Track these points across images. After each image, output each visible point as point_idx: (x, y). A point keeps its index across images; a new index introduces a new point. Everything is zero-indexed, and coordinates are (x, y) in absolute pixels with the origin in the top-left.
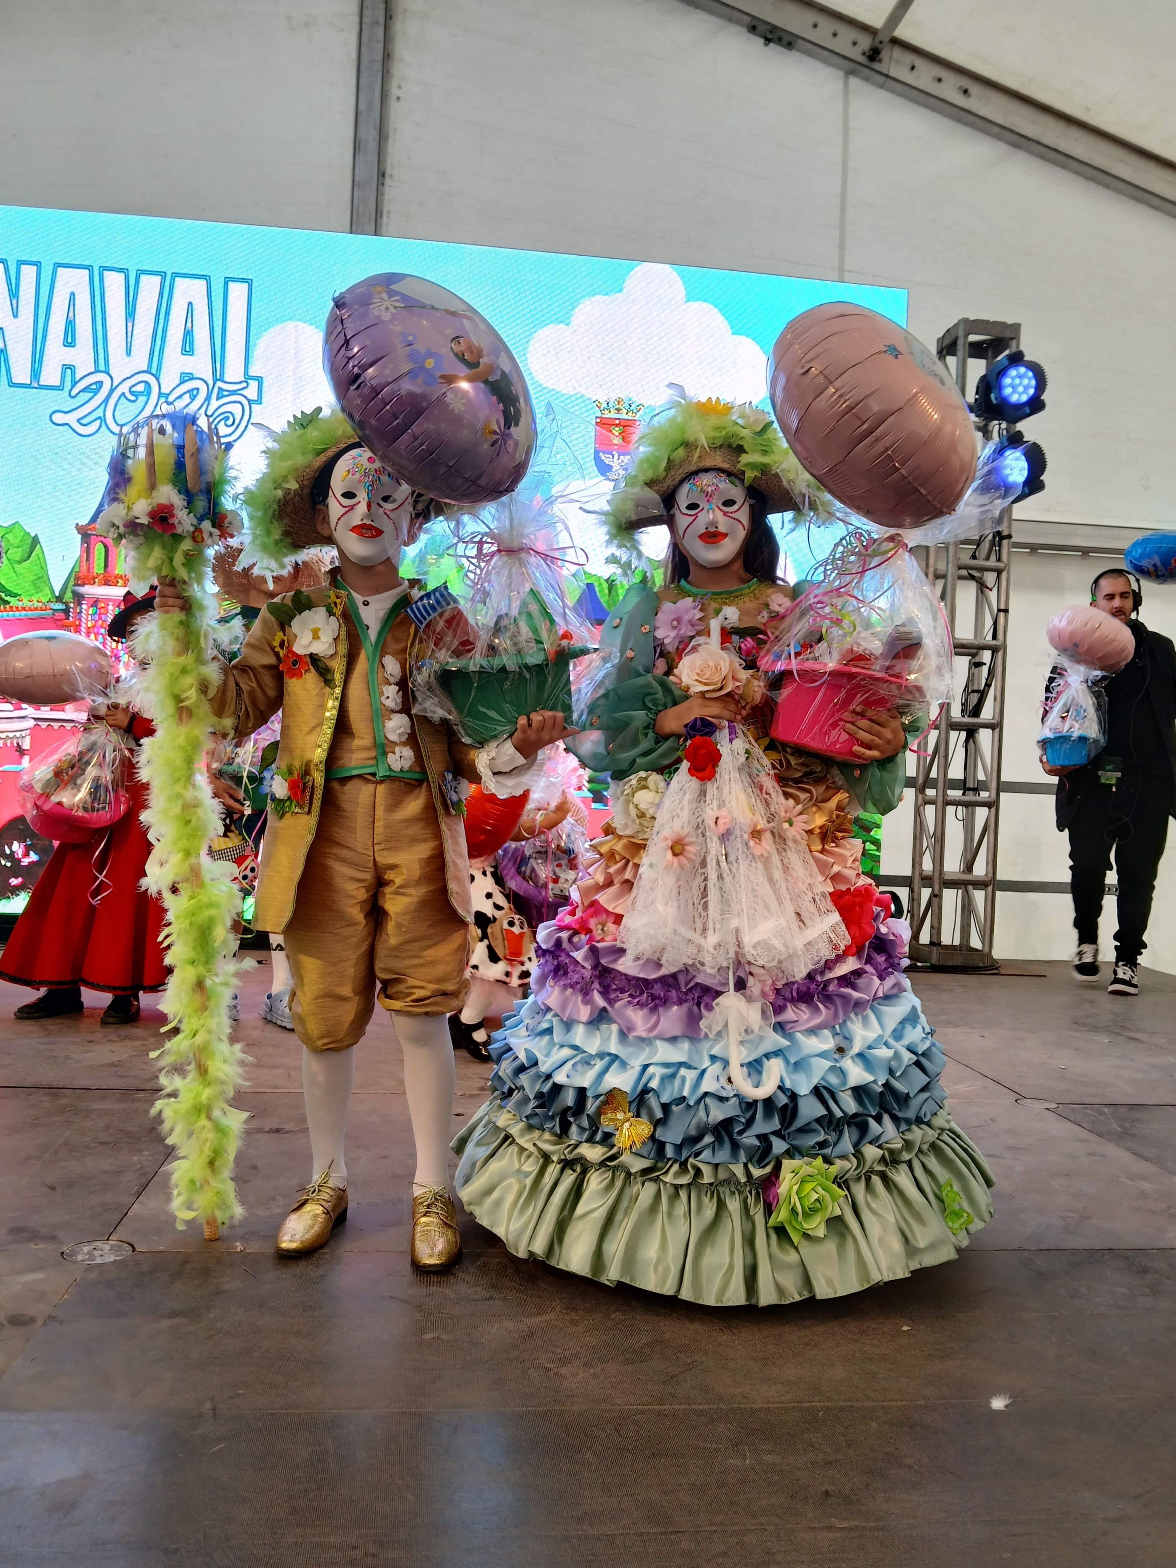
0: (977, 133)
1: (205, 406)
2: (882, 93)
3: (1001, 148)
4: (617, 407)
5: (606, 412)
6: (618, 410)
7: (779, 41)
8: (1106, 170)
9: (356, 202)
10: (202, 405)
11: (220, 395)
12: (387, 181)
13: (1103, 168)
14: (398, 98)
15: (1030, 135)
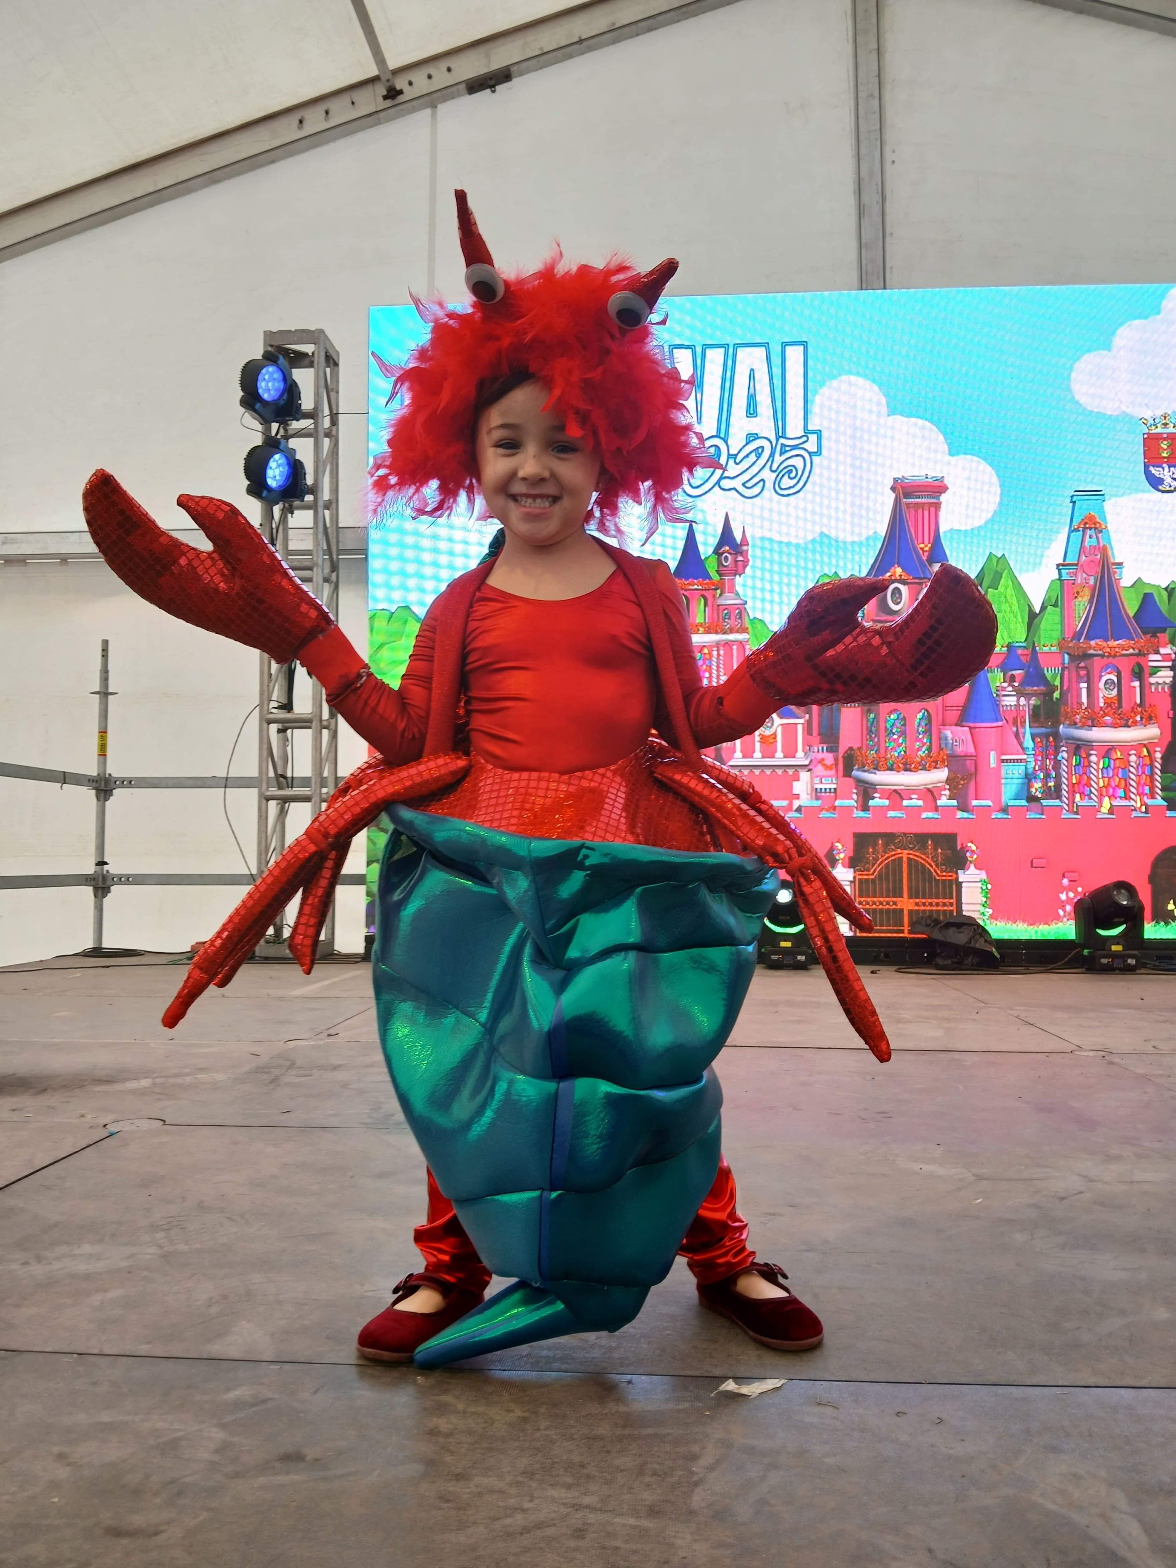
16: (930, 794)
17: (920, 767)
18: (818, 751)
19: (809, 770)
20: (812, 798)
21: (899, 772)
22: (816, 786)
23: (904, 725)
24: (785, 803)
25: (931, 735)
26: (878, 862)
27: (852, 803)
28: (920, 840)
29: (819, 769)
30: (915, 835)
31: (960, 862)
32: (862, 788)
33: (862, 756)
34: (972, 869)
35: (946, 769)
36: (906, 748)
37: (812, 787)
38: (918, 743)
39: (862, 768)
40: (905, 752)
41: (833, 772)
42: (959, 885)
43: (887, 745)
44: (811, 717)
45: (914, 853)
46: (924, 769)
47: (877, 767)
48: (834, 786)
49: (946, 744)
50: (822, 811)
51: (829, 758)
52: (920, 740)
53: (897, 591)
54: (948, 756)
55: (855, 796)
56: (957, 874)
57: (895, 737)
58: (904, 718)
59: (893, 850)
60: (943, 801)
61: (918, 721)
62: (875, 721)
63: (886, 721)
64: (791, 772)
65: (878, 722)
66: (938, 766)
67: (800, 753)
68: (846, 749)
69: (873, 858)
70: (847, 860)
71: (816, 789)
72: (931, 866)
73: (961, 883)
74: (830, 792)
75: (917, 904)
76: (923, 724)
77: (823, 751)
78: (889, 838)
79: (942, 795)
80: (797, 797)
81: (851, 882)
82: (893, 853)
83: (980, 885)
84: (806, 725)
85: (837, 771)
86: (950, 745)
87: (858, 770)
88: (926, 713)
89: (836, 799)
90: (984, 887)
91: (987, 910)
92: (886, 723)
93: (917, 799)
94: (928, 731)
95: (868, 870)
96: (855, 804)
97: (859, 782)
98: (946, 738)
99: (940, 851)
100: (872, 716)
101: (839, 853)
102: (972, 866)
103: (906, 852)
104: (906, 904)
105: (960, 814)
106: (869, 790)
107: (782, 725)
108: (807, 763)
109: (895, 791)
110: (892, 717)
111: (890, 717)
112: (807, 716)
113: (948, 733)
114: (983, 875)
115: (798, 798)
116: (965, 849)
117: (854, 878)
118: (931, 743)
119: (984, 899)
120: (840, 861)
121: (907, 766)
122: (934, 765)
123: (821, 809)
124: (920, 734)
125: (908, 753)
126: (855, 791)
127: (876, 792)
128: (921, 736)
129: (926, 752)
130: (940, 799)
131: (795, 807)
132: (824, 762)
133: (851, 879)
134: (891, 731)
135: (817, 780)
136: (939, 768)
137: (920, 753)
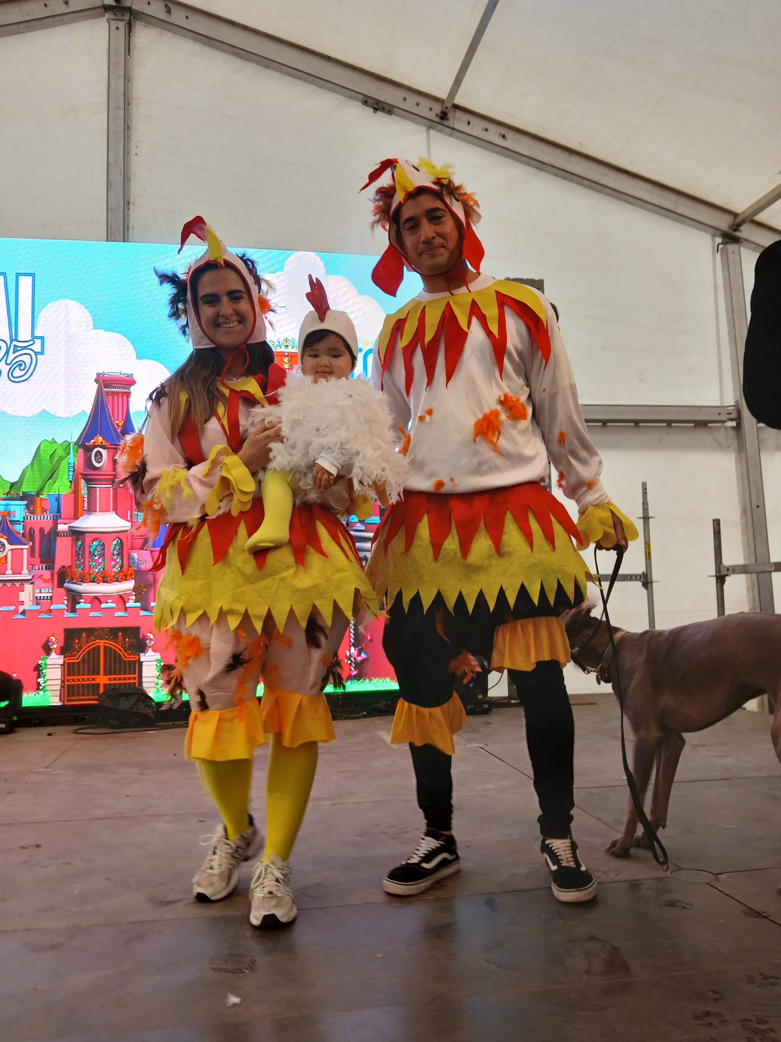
0: (513, 162)
1: (5, 358)
2: (451, 139)
3: (530, 170)
4: (286, 344)
5: (279, 348)
6: (287, 346)
7: (383, 110)
8: (597, 181)
9: (109, 221)
10: (4, 357)
11: (16, 350)
12: (131, 207)
13: (595, 180)
14: (136, 154)
15: (547, 162)
16: (122, 598)
17: (114, 580)
18: (39, 569)
19: (32, 583)
20: (33, 604)
21: (98, 583)
22: (37, 595)
23: (103, 549)
24: (13, 608)
25: (122, 556)
26: (82, 650)
27: (64, 607)
28: (113, 632)
29: (39, 582)
30: (111, 629)
31: (142, 647)
32: (71, 596)
33: (72, 572)
34: (150, 652)
35: (133, 580)
36: (104, 566)
37: (34, 595)
38: (113, 563)
39: (71, 581)
40: (104, 569)
41: (50, 584)
42: (141, 664)
43: (91, 564)
44: (34, 543)
45: (109, 642)
46: (117, 581)
47: (83, 580)
48: (51, 595)
49: (134, 563)
50: (41, 613)
51: (47, 574)
52: (115, 560)
53: (99, 454)
54: (135, 571)
55: (66, 602)
56: (139, 656)
57: (97, 558)
58: (103, 545)
59: (93, 641)
60: (131, 604)
61: (113, 546)
62: (82, 546)
63: (90, 547)
64: (18, 585)
65: (84, 547)
66: (127, 579)
67: (25, 571)
68: (60, 567)
69: (78, 646)
70: (59, 651)
71: (37, 597)
72: (121, 651)
73: (142, 662)
74: (47, 599)
75: (110, 679)
76: (117, 549)
77: (42, 569)
78: (91, 632)
79: (129, 599)
80: (22, 603)
81: (62, 665)
82: (94, 642)
83: (155, 663)
84: (30, 550)
85: (53, 583)
86: (136, 564)
87: (69, 582)
88: (119, 541)
89: (51, 605)
90: (158, 665)
91: (160, 681)
92: (89, 548)
93: (111, 603)
94: (121, 554)
95: (74, 656)
96: (66, 608)
97: (69, 591)
98: (133, 559)
99: (127, 640)
100: (80, 543)
101: (54, 644)
102: (150, 650)
103: (104, 641)
104: (102, 680)
105: (143, 613)
106: (76, 597)
107: (11, 550)
108: (30, 578)
109: (96, 597)
110: (95, 543)
111: (93, 543)
112: (31, 543)
113: (135, 555)
114: (158, 656)
115: (23, 605)
116: (145, 638)
117: (64, 662)
118: (122, 562)
119: (158, 674)
120: (54, 650)
121: (105, 579)
122: (125, 578)
123: (41, 612)
124: (114, 556)
125: (105, 570)
126: (66, 598)
127: (82, 599)
128: (115, 557)
129: (119, 569)
130: (128, 602)
131: (20, 611)
132: (43, 577)
133: (62, 663)
134: (94, 553)
135: (38, 591)
136: (128, 580)
137: (115, 569)
